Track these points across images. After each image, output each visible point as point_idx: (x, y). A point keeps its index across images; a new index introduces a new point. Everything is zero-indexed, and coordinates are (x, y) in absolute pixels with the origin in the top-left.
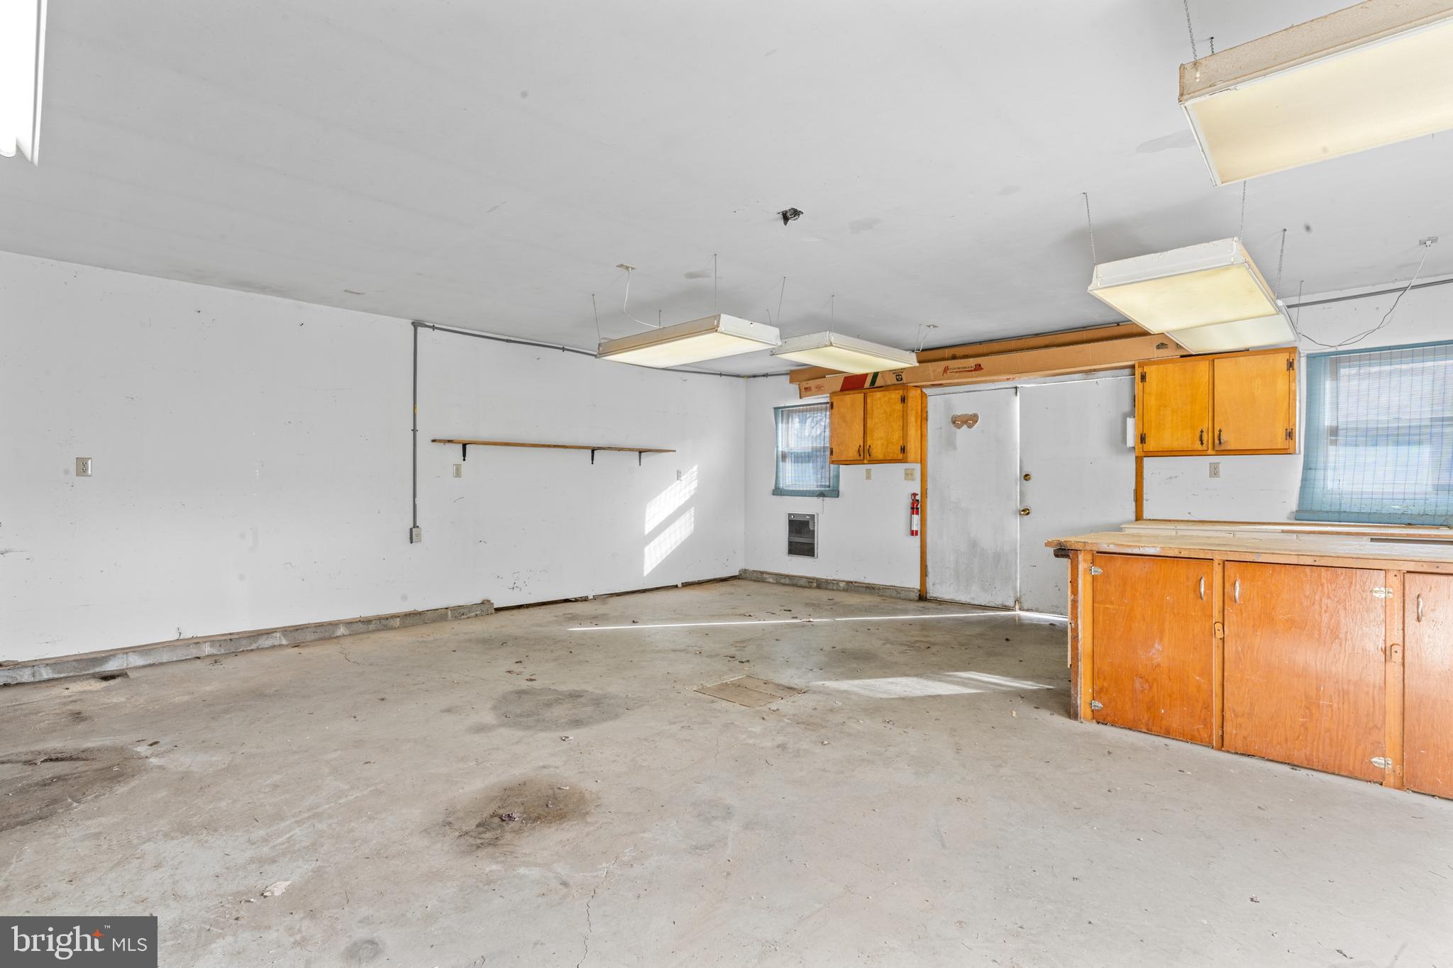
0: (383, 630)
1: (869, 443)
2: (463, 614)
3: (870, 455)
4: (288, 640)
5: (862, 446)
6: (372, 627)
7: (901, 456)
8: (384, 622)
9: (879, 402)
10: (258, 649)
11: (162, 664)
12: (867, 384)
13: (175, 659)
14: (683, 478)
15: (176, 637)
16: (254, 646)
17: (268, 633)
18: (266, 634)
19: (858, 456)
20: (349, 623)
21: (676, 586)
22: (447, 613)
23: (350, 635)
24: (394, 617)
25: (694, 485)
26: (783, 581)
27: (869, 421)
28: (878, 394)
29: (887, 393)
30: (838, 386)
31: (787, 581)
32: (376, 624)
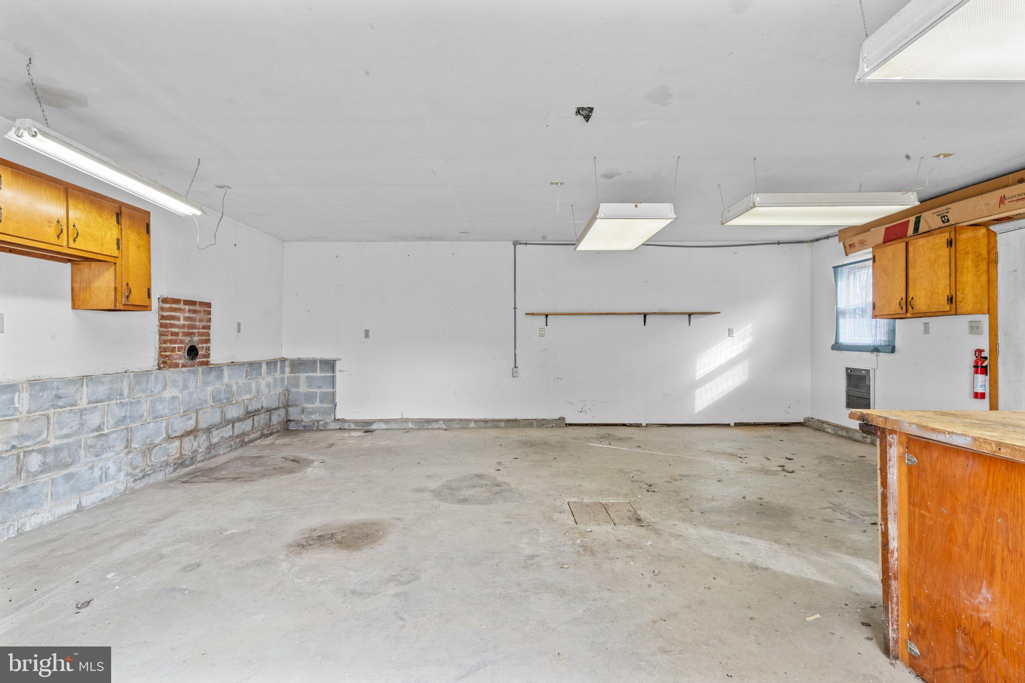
0: (494, 427)
1: (911, 295)
2: (544, 425)
3: (912, 308)
4: (446, 426)
5: (904, 299)
6: (488, 425)
7: (947, 308)
8: (495, 423)
9: (921, 249)
10: (432, 429)
11: (392, 429)
12: (910, 231)
13: (398, 428)
14: (734, 335)
15: (400, 417)
16: (430, 427)
17: (437, 421)
18: (436, 421)
19: (900, 308)
20: (476, 421)
21: (729, 425)
22: (533, 423)
23: (476, 428)
24: (500, 421)
25: (748, 341)
26: (840, 433)
27: (911, 271)
28: (921, 241)
29: (930, 238)
30: (880, 238)
31: (844, 433)
32: (491, 423)
